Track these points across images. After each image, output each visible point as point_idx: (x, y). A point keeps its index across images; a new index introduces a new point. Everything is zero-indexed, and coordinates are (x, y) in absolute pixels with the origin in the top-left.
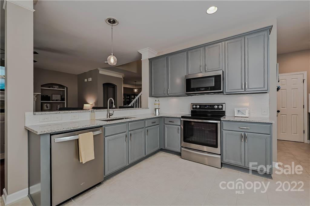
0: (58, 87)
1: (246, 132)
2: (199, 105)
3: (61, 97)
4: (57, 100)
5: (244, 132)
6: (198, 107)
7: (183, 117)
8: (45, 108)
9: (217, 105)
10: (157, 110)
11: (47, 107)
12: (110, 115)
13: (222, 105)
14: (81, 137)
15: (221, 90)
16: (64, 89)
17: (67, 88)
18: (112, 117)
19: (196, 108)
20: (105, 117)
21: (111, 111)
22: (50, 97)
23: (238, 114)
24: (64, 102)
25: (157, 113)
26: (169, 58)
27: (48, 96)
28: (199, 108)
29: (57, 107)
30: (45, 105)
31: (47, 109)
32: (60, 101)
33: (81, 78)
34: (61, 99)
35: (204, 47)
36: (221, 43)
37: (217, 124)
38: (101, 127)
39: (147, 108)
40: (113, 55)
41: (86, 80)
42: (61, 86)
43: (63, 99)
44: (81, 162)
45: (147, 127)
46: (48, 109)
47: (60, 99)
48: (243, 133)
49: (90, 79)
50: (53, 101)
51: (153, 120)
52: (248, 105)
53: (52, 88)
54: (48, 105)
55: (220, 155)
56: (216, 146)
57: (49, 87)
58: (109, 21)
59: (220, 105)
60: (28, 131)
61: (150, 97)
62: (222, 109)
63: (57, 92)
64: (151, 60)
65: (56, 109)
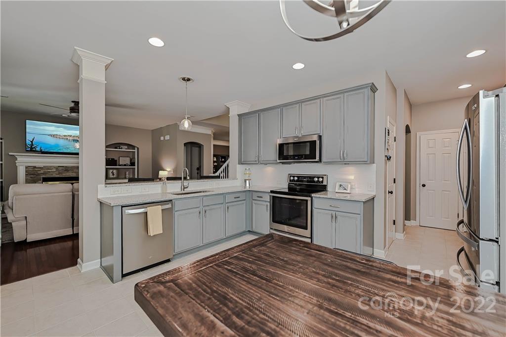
0: (126, 147)
1: (337, 211)
2: (297, 176)
3: (131, 160)
4: (125, 165)
5: (334, 211)
6: (296, 178)
7: (272, 192)
8: (111, 176)
9: (317, 177)
10: (248, 181)
11: (113, 174)
12: (184, 188)
13: (323, 178)
14: (150, 210)
15: (315, 159)
16: (134, 151)
17: (138, 149)
18: (186, 190)
19: (294, 180)
20: (178, 190)
21: (186, 183)
22: (116, 160)
23: (339, 189)
24: (134, 167)
25: (248, 185)
26: (262, 115)
27: (114, 159)
28: (297, 181)
29: (125, 174)
30: (111, 171)
31: (113, 177)
32: (129, 166)
33: (156, 134)
34: (131, 163)
35: (300, 104)
36: (319, 100)
37: (307, 201)
38: (171, 201)
39: (235, 178)
40: (187, 119)
41: (162, 138)
42: (130, 146)
43: (133, 164)
44: (149, 235)
45: (228, 203)
46: (115, 176)
47: (129, 163)
48: (334, 213)
49: (167, 137)
50: (120, 166)
51: (237, 195)
52: (353, 178)
53: (119, 149)
54: (115, 171)
55: (310, 238)
56: (306, 228)
57: (116, 148)
58: (184, 79)
59: (320, 177)
60: (101, 202)
61: (239, 164)
62: (322, 182)
63: (125, 154)
64: (240, 116)
65: (124, 177)
